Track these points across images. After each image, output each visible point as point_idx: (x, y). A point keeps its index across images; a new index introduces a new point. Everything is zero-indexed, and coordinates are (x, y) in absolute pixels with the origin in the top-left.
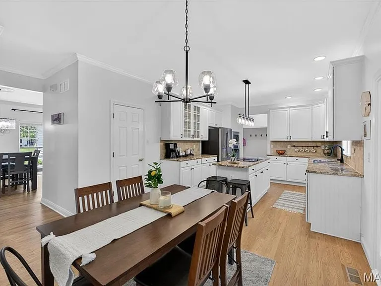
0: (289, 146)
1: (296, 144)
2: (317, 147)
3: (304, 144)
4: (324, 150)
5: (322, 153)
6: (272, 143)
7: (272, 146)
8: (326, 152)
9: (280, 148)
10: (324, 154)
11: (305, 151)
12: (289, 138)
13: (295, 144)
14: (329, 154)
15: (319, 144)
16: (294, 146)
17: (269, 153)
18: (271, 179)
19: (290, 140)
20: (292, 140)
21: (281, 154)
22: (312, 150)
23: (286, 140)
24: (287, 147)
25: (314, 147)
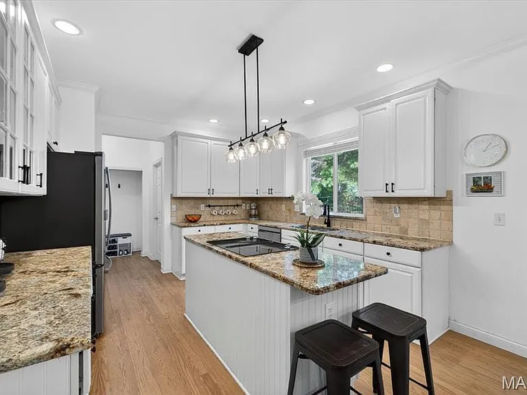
0: (202, 207)
2: (237, 206)
3: (222, 203)
7: (174, 207)
9: (187, 210)
11: (225, 213)
12: (211, 192)
13: (211, 202)
15: (239, 202)
16: (209, 206)
20: (214, 195)
21: (194, 222)
22: (235, 211)
23: (206, 195)
24: (198, 208)
25: (234, 206)
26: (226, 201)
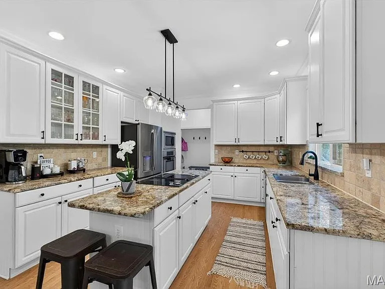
0: (237, 152)
1: (245, 149)
2: (269, 152)
3: (254, 149)
4: (278, 157)
5: (276, 161)
6: (217, 148)
7: (217, 151)
8: (281, 159)
9: (225, 154)
10: (279, 161)
11: (255, 158)
12: (237, 140)
13: (243, 149)
14: (284, 162)
15: (271, 149)
16: (243, 151)
17: (212, 162)
18: (212, 198)
19: (238, 144)
20: (241, 143)
21: (227, 162)
22: (265, 157)
23: (233, 143)
24: (234, 153)
25: (266, 152)
26: (257, 148)
